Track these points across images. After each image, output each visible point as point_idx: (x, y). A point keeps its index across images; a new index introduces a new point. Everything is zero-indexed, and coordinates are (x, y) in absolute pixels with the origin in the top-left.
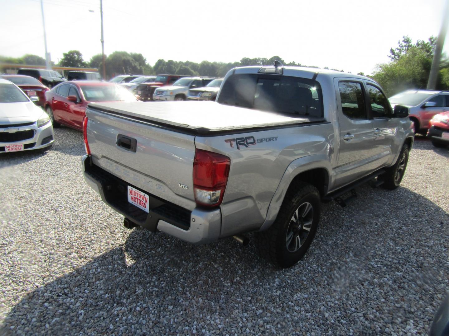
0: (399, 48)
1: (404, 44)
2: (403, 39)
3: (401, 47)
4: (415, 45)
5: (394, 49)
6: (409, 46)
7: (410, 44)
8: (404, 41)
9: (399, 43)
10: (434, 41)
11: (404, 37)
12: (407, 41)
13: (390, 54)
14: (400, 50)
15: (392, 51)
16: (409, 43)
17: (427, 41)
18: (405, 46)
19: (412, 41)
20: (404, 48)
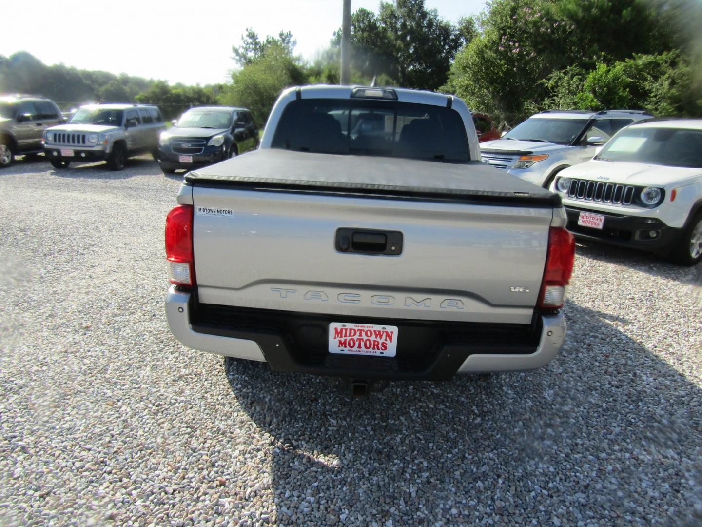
0: (244, 46)
1: (250, 41)
2: (247, 33)
3: (247, 44)
4: (265, 42)
5: (237, 47)
6: (256, 44)
7: (257, 40)
8: (248, 36)
9: (243, 38)
10: (286, 38)
11: (247, 30)
12: (252, 36)
13: (234, 55)
14: (246, 50)
15: (236, 51)
16: (255, 39)
17: (277, 38)
18: (251, 43)
19: (258, 36)
20: (251, 46)
